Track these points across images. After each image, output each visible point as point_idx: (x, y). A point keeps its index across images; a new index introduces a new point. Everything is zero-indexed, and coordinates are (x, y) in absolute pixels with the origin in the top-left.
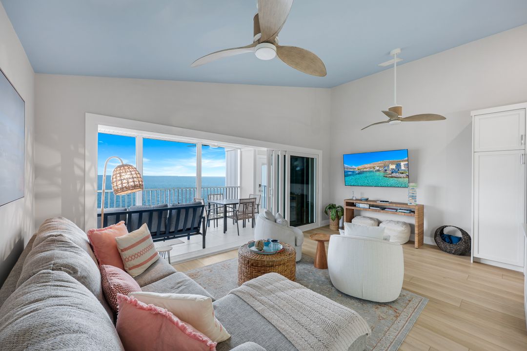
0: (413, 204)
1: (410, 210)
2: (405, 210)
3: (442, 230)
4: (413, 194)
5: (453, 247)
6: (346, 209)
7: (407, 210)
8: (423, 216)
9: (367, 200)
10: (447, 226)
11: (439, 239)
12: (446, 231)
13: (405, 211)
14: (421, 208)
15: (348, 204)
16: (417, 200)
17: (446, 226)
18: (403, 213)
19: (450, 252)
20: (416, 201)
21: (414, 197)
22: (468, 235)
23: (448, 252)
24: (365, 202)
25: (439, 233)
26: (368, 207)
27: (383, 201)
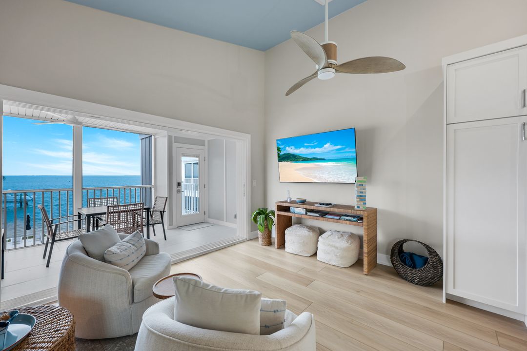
0: (362, 208)
1: (358, 217)
2: (351, 216)
3: (401, 246)
4: (362, 192)
5: (417, 274)
6: (278, 215)
7: (354, 217)
8: (377, 224)
9: (303, 202)
10: (408, 240)
11: (397, 260)
12: (406, 247)
13: (350, 218)
14: (374, 212)
15: (281, 208)
16: (366, 202)
17: (406, 241)
18: (348, 222)
19: (412, 281)
20: (365, 204)
21: (362, 198)
22: (437, 255)
23: (409, 281)
24: (301, 206)
25: (396, 251)
26: (305, 213)
27: (323, 204)
